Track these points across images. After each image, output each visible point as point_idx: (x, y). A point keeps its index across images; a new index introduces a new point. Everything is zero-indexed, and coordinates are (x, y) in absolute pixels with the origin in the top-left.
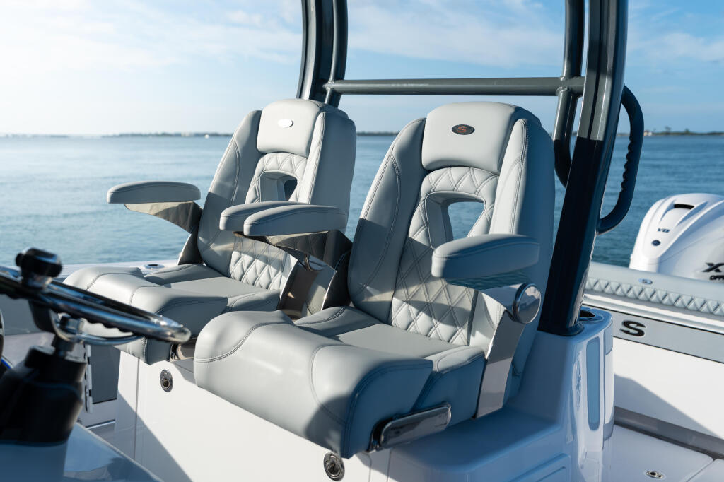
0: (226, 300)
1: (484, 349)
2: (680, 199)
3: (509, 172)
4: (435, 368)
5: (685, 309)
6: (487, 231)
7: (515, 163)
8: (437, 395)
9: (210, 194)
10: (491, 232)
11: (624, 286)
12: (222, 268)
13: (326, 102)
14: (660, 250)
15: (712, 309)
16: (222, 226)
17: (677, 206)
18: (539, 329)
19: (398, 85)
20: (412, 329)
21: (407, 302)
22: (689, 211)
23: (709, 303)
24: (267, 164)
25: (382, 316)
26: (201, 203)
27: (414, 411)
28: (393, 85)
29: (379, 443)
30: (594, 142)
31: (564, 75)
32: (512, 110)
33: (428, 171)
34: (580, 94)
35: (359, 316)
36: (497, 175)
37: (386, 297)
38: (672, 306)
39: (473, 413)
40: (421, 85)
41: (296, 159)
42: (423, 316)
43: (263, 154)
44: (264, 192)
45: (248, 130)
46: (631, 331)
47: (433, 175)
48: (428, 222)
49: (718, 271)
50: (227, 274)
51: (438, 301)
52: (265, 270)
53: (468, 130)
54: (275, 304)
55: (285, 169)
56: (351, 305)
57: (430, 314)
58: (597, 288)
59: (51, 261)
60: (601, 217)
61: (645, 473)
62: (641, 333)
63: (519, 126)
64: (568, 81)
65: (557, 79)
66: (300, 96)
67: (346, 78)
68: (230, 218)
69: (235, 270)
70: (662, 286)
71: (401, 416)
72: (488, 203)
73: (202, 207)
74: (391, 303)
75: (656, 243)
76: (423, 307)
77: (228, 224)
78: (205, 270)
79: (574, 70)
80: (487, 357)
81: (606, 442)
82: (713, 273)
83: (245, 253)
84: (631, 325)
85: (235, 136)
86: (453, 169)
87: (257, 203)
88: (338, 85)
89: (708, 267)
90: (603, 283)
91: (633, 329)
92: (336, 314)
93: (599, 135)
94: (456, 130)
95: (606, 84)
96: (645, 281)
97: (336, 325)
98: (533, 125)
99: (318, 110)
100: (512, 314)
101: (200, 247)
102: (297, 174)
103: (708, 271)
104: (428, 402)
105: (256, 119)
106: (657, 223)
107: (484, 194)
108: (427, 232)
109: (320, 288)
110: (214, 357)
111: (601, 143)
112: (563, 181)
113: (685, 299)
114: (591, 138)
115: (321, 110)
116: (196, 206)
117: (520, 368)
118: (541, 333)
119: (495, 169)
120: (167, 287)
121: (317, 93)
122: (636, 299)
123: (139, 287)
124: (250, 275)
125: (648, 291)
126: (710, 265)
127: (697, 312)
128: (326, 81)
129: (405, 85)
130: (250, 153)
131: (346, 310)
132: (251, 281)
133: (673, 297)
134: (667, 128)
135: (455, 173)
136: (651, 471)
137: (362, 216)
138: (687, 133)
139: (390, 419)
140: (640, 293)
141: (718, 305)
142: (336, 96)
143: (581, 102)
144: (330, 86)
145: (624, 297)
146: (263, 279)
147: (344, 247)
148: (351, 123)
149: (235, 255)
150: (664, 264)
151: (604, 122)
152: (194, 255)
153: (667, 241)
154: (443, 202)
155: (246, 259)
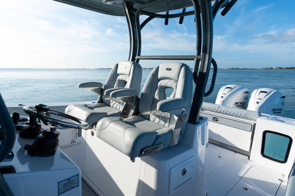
0: (107, 113)
1: (172, 128)
2: (228, 86)
3: (180, 81)
4: (158, 134)
5: (229, 115)
6: (174, 97)
7: (182, 78)
8: (158, 141)
9: (105, 85)
10: (175, 97)
11: (213, 108)
12: (108, 104)
13: (135, 62)
14: (223, 99)
15: (236, 115)
16: (105, 95)
17: (228, 88)
18: (188, 122)
19: (154, 57)
20: (155, 122)
21: (153, 115)
22: (231, 89)
23: (239, 114)
24: (120, 78)
25: (148, 118)
26: (103, 87)
27: (152, 146)
28: (152, 57)
29: (142, 155)
30: (204, 73)
31: (196, 55)
32: (181, 64)
33: (160, 80)
34: (200, 60)
35: (141, 118)
36: (177, 81)
37: (148, 113)
38: (225, 114)
39: (169, 146)
40: (159, 57)
41: (127, 76)
42: (157, 118)
43: (119, 75)
44: (119, 85)
45: (115, 69)
46: (215, 120)
47: (161, 81)
48: (159, 94)
49: (238, 104)
50: (109, 106)
51: (161, 115)
52: (119, 105)
53: (170, 69)
54: (120, 114)
55: (124, 79)
56: (140, 115)
57: (159, 118)
58: (206, 109)
59: (45, 107)
60: (205, 93)
61: (218, 157)
62: (217, 121)
63: (183, 68)
64: (197, 57)
65: (194, 56)
66: (129, 60)
67: (141, 55)
68: (107, 92)
69: (111, 105)
70: (223, 108)
71: (148, 147)
72: (175, 89)
73: (103, 88)
74: (149, 115)
75: (222, 97)
76: (157, 116)
77: (106, 94)
78: (104, 105)
79: (199, 53)
80: (173, 131)
81: (206, 148)
82: (237, 105)
83: (114, 101)
84: (215, 118)
85: (112, 69)
86: (166, 80)
87: (117, 88)
88: (139, 57)
89: (235, 103)
90: (208, 108)
91: (215, 119)
92: (135, 117)
93: (205, 71)
94: (167, 69)
95: (207, 56)
96: (219, 107)
97: (134, 121)
98: (187, 68)
99: (132, 64)
100: (180, 119)
101: (103, 99)
102: (127, 80)
103: (235, 104)
104: (156, 143)
105: (117, 66)
106: (222, 92)
107: (174, 86)
108: (159, 96)
109: (132, 110)
110: (101, 129)
111: (205, 73)
112: (195, 83)
113: (229, 112)
114: (203, 72)
115: (133, 64)
116: (102, 88)
117: (183, 133)
118: (188, 123)
119: (177, 80)
120: (92, 110)
121: (133, 59)
122: (216, 112)
123: (84, 110)
124: (115, 106)
125: (219, 110)
126: (236, 103)
127: (232, 115)
128: (136, 56)
129: (155, 57)
130: (115, 75)
131: (138, 117)
132: (115, 108)
133: (226, 111)
134: (232, 67)
135: (166, 81)
136: (219, 156)
137: (142, 92)
138: (237, 69)
139: (145, 148)
140: (218, 110)
141: (237, 114)
142: (138, 60)
143: (200, 62)
144: (137, 57)
145: (213, 111)
146: (118, 107)
147: (138, 100)
148: (141, 67)
149: (111, 101)
150: (224, 103)
151: (206, 67)
152: (101, 101)
153: (225, 97)
154: (164, 89)
155: (114, 102)
